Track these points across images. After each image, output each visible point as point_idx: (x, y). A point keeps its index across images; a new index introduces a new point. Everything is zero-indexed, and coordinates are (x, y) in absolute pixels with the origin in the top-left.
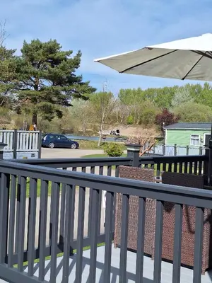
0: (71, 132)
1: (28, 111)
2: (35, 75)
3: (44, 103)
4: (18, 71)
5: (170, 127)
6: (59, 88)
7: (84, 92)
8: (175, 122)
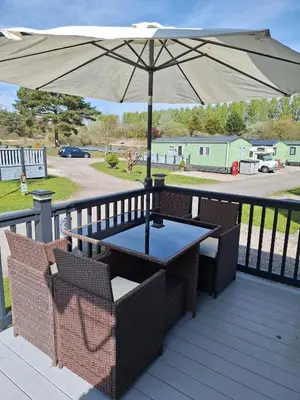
0: (90, 143)
1: (50, 130)
2: (53, 102)
3: (62, 123)
4: (39, 99)
5: (157, 140)
6: (73, 112)
7: (92, 114)
8: (160, 136)
